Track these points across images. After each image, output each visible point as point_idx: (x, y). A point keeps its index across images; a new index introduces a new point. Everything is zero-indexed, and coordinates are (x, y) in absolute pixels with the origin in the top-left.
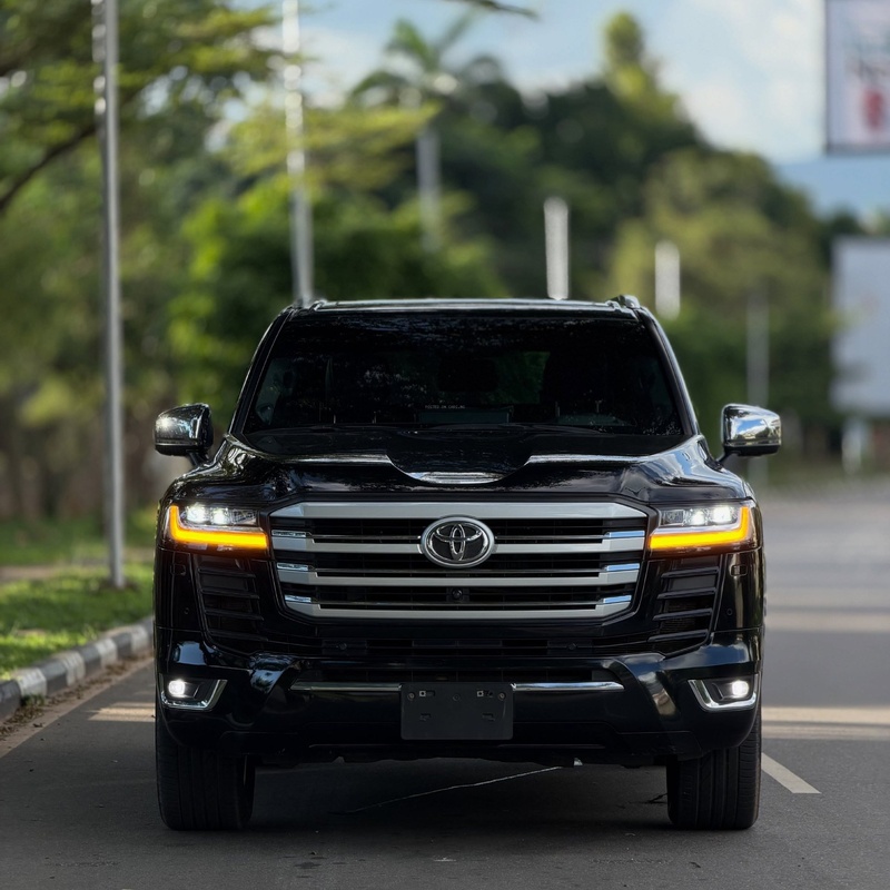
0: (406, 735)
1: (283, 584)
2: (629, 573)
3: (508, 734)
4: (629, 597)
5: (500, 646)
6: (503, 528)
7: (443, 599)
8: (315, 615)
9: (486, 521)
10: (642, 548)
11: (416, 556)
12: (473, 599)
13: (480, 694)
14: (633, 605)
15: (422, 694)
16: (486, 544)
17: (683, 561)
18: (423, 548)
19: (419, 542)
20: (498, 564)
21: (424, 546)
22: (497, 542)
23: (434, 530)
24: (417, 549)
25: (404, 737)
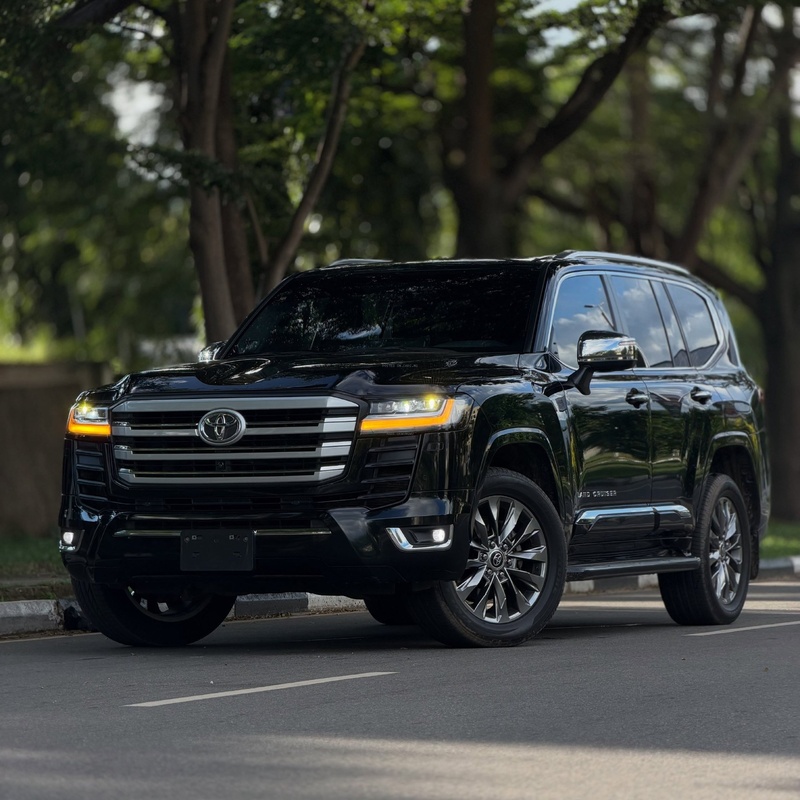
0: (184, 567)
1: (118, 460)
2: (343, 448)
3: (250, 567)
4: (343, 466)
5: (250, 503)
6: (252, 417)
7: (213, 469)
8: (131, 481)
9: (241, 412)
10: (353, 429)
11: (195, 438)
12: (234, 469)
13: (232, 537)
14: (346, 472)
15: (194, 538)
16: (239, 428)
17: (390, 440)
18: (198, 432)
19: (196, 427)
20: (248, 442)
21: (200, 430)
22: (248, 426)
23: (206, 418)
24: (196, 433)
25: (182, 569)
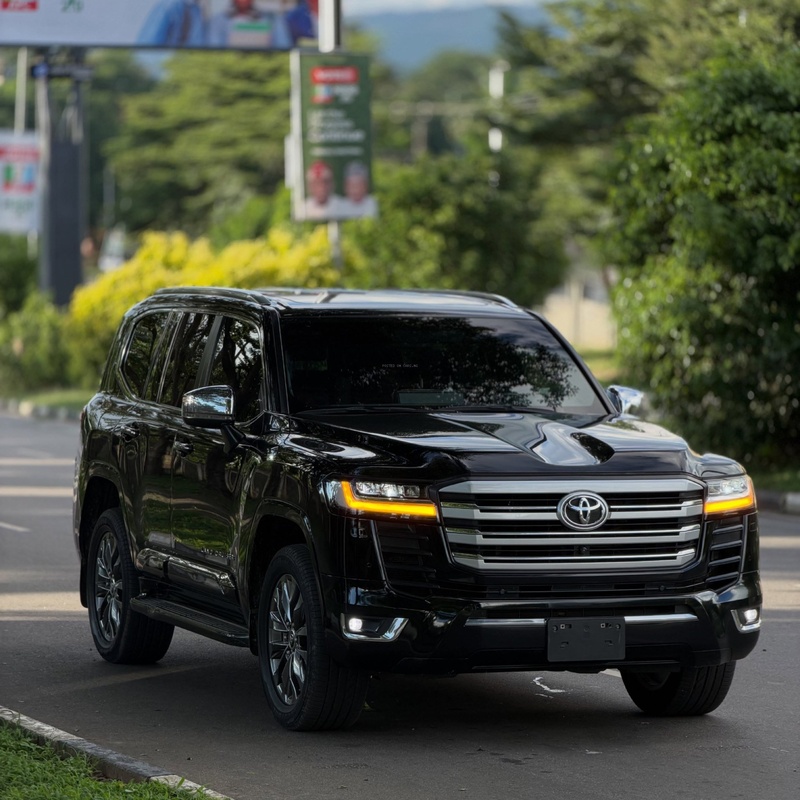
0: (551, 658)
1: (451, 544)
4: (693, 550)
8: (480, 567)
9: (602, 495)
10: (701, 513)
11: (553, 522)
13: (603, 626)
14: (697, 556)
15: (562, 627)
16: (603, 511)
18: (559, 516)
19: (555, 511)
20: (612, 525)
21: (560, 514)
22: (611, 510)
23: (568, 501)
24: (554, 516)
25: (549, 660)
